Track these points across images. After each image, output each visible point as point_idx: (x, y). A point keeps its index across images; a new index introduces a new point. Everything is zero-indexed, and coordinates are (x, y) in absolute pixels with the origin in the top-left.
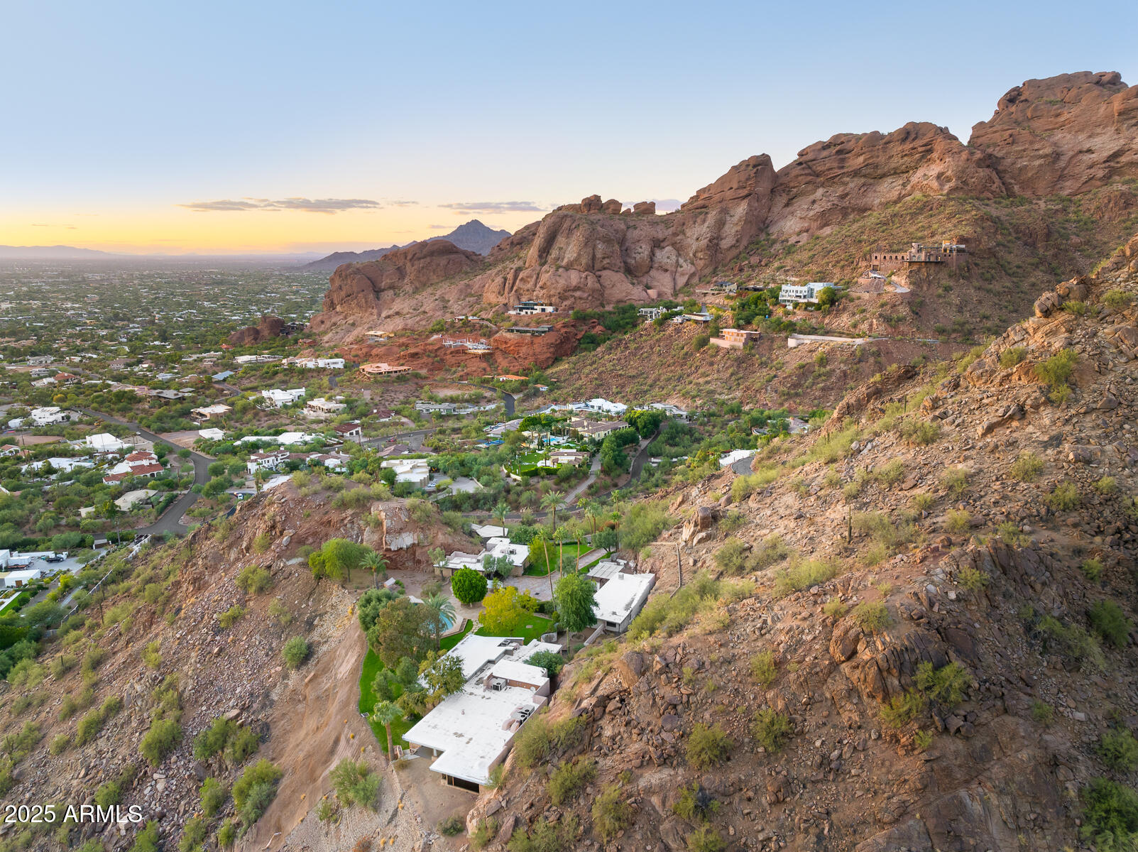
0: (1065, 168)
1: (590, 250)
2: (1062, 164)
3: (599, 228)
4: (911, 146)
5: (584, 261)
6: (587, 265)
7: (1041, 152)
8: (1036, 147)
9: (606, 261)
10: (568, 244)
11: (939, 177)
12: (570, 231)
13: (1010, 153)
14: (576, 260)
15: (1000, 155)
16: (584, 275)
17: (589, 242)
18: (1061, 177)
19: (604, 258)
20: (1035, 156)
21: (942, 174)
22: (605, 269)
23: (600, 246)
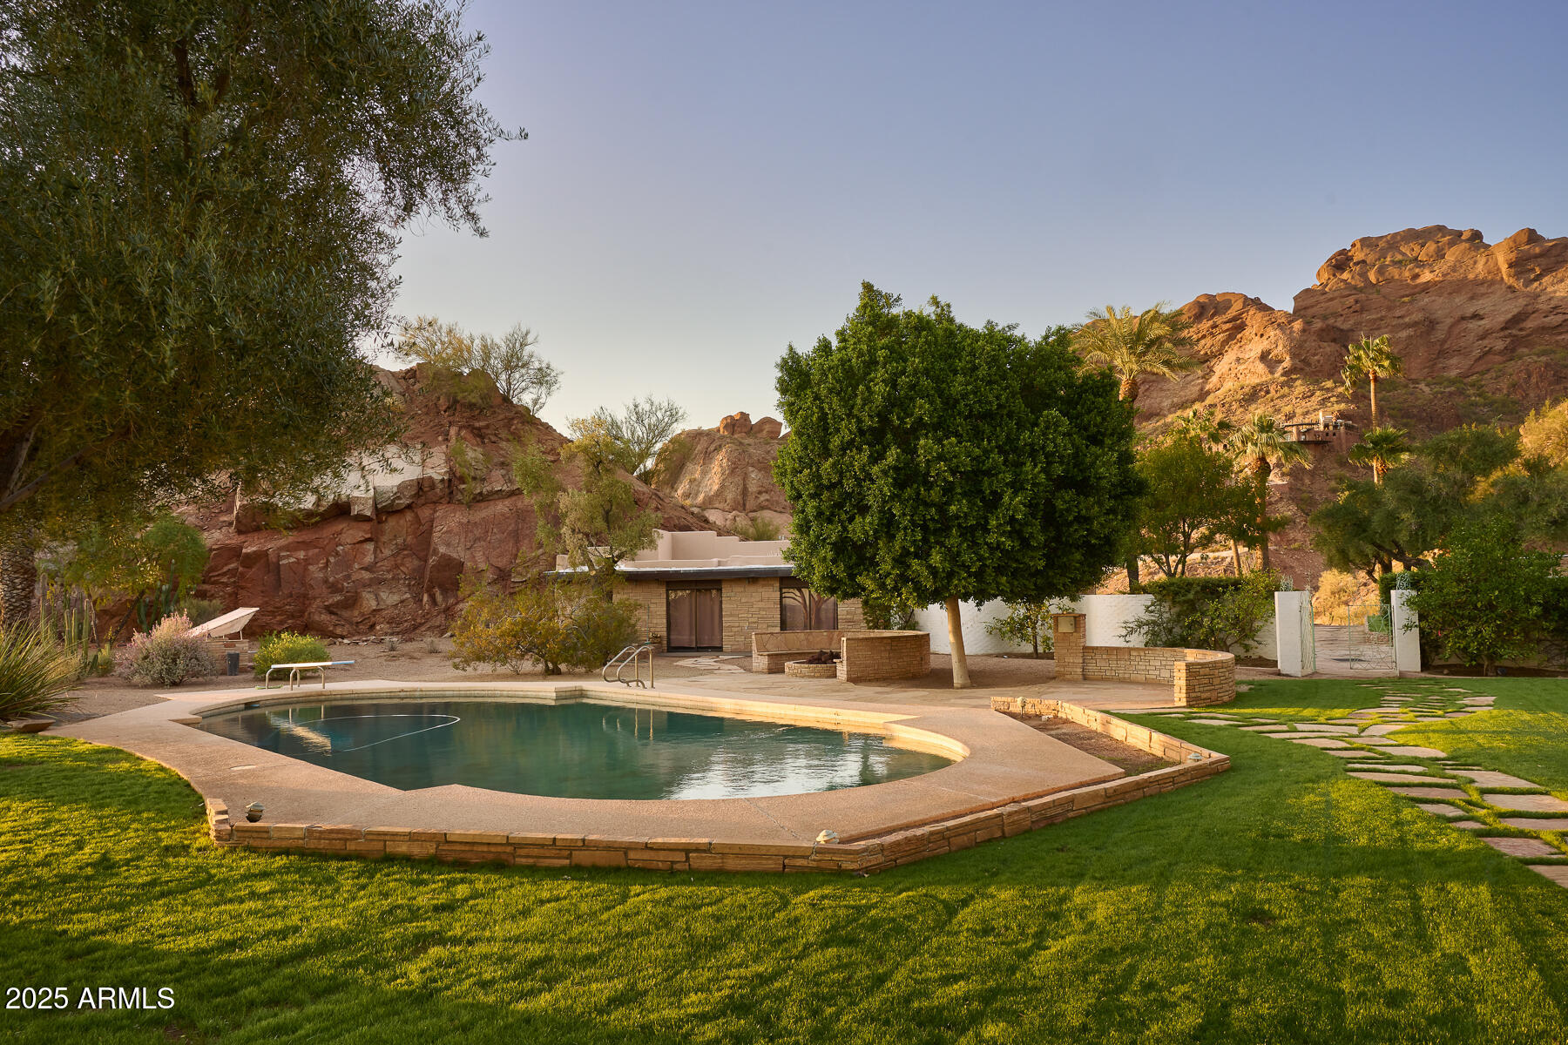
0: (1444, 341)
1: (738, 479)
2: (1440, 334)
3: (751, 450)
4: (1211, 323)
5: (730, 496)
6: (735, 500)
7: (1407, 320)
8: (1398, 313)
9: (763, 497)
10: (704, 473)
11: (1264, 357)
12: (708, 456)
13: (1360, 323)
14: (719, 493)
15: (1345, 326)
16: (730, 516)
17: (734, 469)
18: (1442, 354)
19: (760, 493)
20: (1400, 325)
21: (1269, 352)
22: (762, 508)
23: (754, 475)
